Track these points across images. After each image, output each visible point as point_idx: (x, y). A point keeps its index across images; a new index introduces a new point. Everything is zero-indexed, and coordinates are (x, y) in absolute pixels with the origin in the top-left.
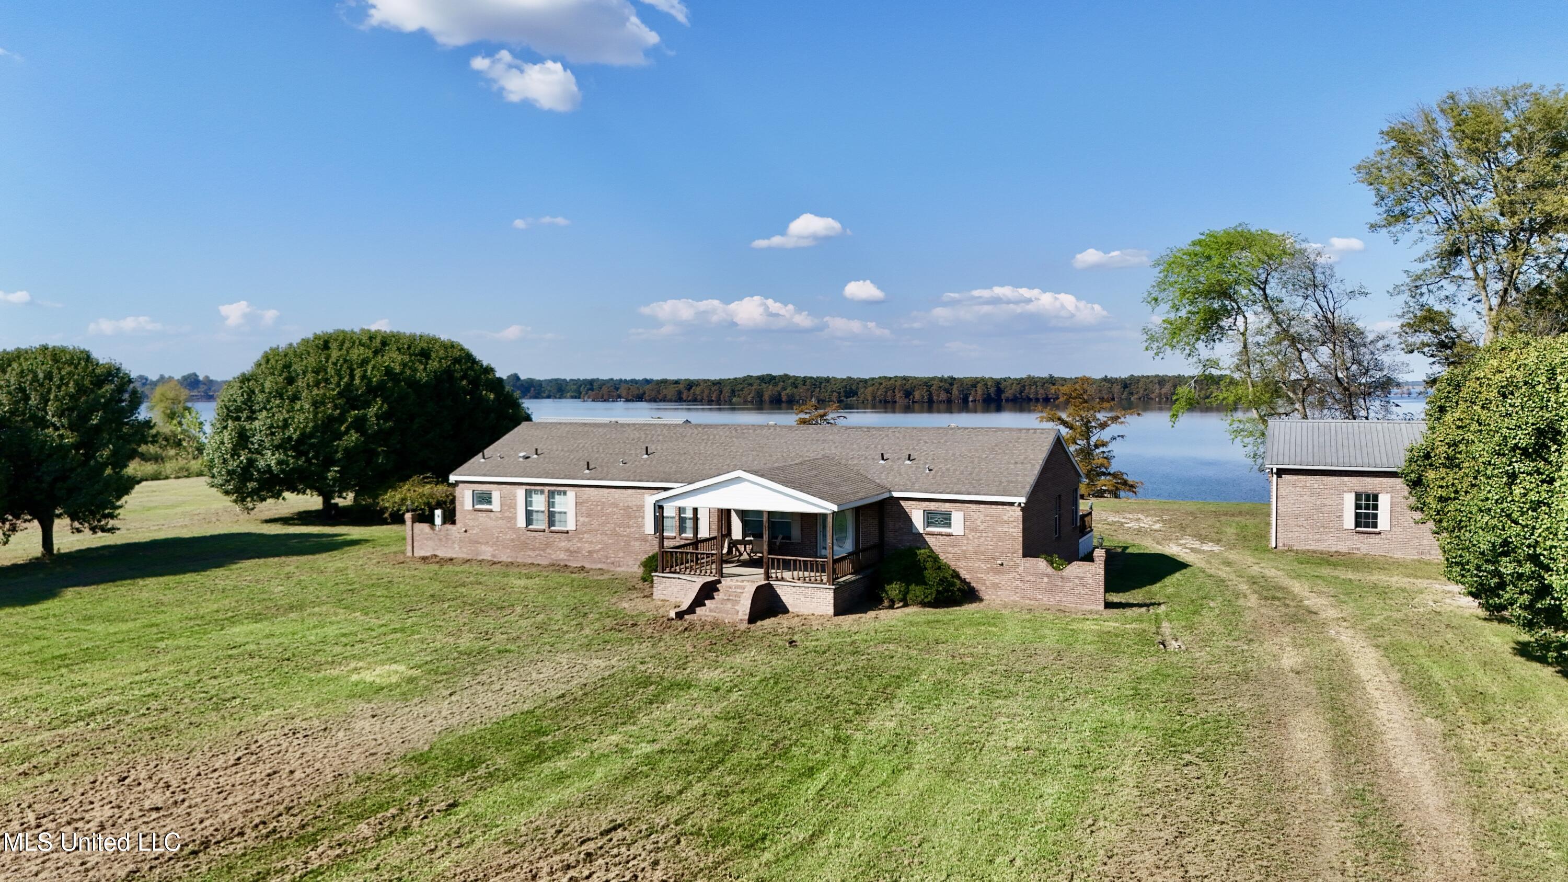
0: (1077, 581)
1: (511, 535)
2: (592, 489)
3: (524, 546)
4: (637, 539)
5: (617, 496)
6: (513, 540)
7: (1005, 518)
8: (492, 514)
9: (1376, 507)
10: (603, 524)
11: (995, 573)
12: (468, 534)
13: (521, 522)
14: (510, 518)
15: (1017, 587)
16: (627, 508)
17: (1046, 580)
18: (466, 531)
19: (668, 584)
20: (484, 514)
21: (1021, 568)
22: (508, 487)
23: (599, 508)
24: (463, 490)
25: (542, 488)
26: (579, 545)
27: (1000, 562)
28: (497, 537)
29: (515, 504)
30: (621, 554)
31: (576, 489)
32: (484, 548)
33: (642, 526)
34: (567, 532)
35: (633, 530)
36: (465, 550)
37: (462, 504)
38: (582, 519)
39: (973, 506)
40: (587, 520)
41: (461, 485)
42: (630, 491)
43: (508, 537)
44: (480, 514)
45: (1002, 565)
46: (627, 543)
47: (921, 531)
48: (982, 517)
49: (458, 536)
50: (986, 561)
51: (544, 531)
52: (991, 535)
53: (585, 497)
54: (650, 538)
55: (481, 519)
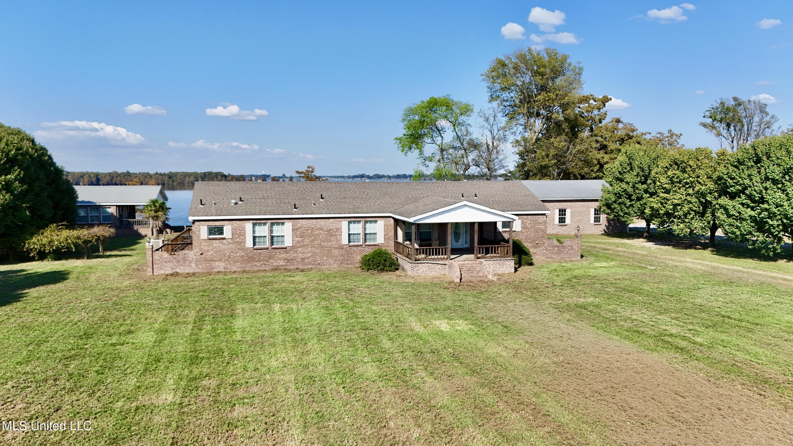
0: (569, 248)
1: (241, 253)
2: (304, 220)
3: (250, 259)
4: (336, 248)
5: (322, 224)
6: (242, 257)
7: (539, 221)
8: (224, 241)
9: (565, 215)
10: (313, 241)
11: (535, 248)
12: (203, 256)
13: (249, 243)
14: (240, 242)
15: (544, 253)
16: (329, 231)
17: (556, 248)
18: (202, 254)
19: (420, 267)
20: (217, 241)
21: (546, 244)
22: (238, 222)
23: (309, 231)
24: (199, 226)
25: (266, 221)
26: (295, 255)
27: (537, 242)
28: (229, 256)
29: (245, 233)
30: (325, 258)
31: (292, 220)
32: (217, 263)
33: (339, 240)
34: (286, 248)
35: (333, 243)
36: (201, 267)
37: (199, 236)
38: (296, 239)
39: (525, 217)
40: (300, 239)
41: (196, 223)
42: (331, 220)
43: (238, 254)
44: (214, 241)
45: (537, 244)
46: (330, 251)
47: (501, 231)
48: (529, 222)
49: (195, 257)
50: (531, 242)
51: (268, 249)
52: (533, 230)
53: (299, 225)
54: (345, 247)
55: (214, 245)
